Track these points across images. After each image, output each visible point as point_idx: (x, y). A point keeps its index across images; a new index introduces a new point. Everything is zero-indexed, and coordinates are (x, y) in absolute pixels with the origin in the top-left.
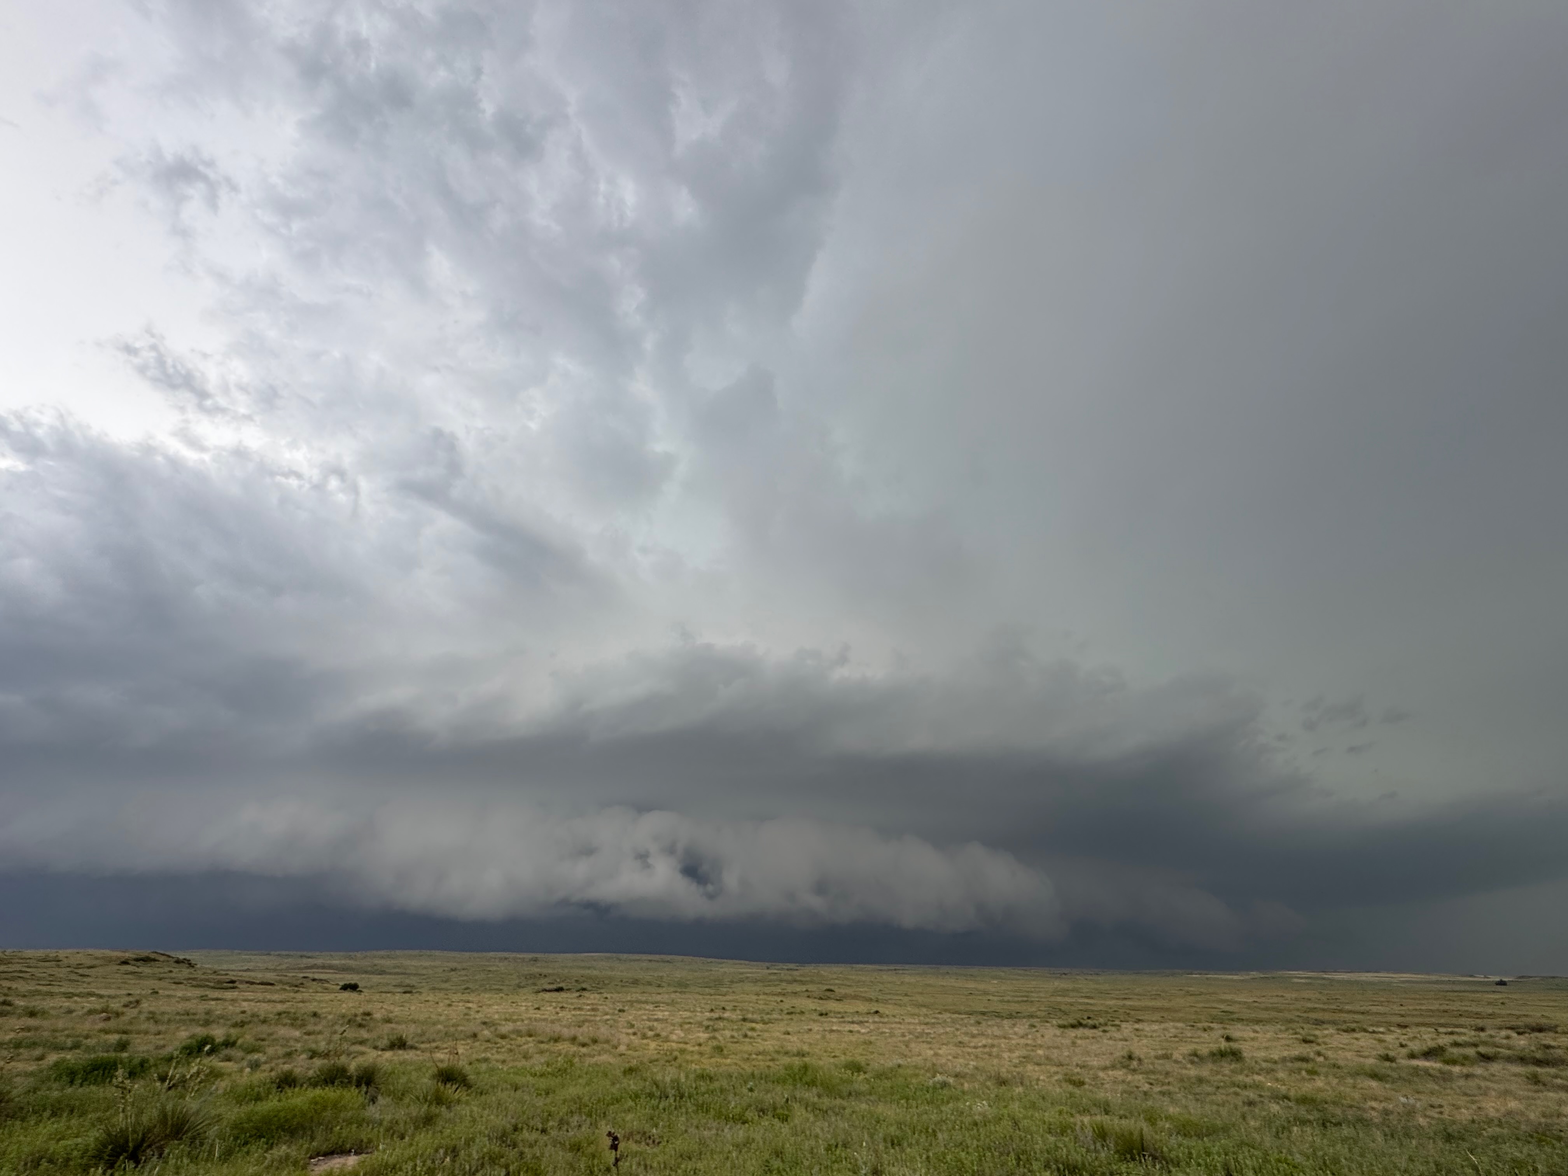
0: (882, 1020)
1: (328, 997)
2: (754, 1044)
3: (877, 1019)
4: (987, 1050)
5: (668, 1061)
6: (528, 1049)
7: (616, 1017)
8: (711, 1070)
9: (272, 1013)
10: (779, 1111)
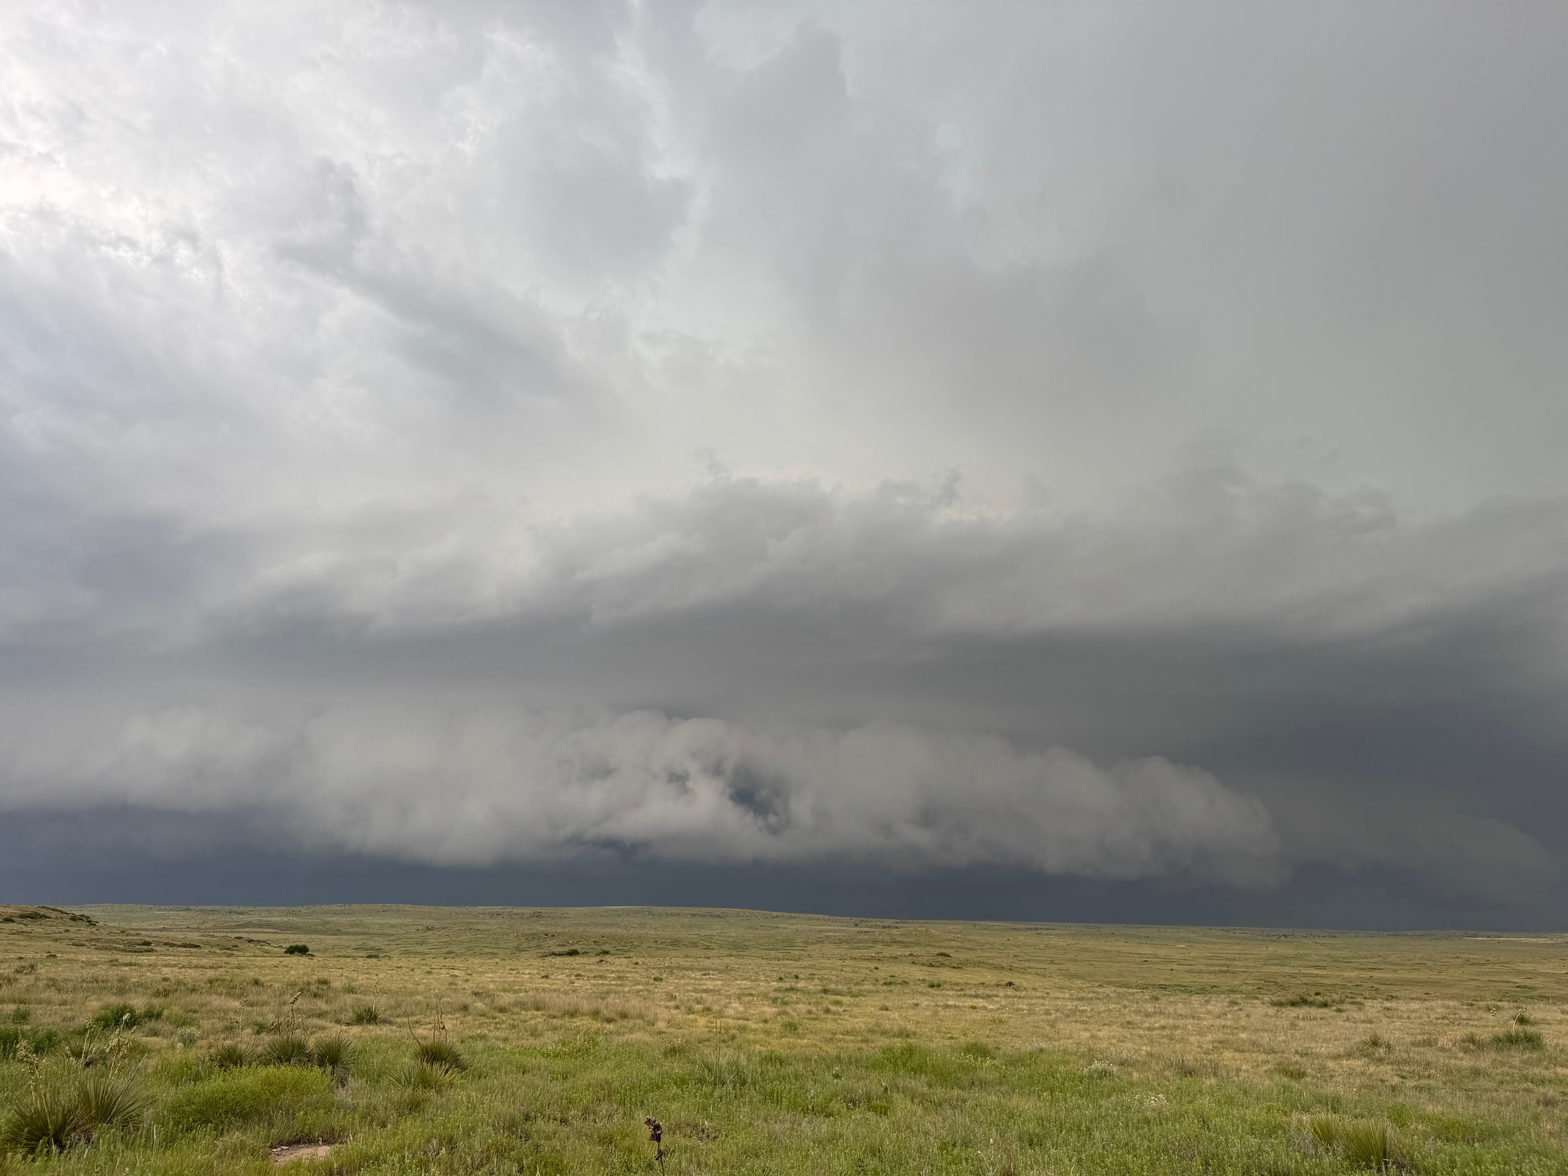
0: (1018, 994)
1: (271, 961)
2: (839, 1021)
3: (1010, 991)
4: (1167, 1032)
5: (724, 1041)
6: (536, 1024)
7: (649, 987)
8: (782, 1052)
9: (202, 981)
10: (874, 1103)
